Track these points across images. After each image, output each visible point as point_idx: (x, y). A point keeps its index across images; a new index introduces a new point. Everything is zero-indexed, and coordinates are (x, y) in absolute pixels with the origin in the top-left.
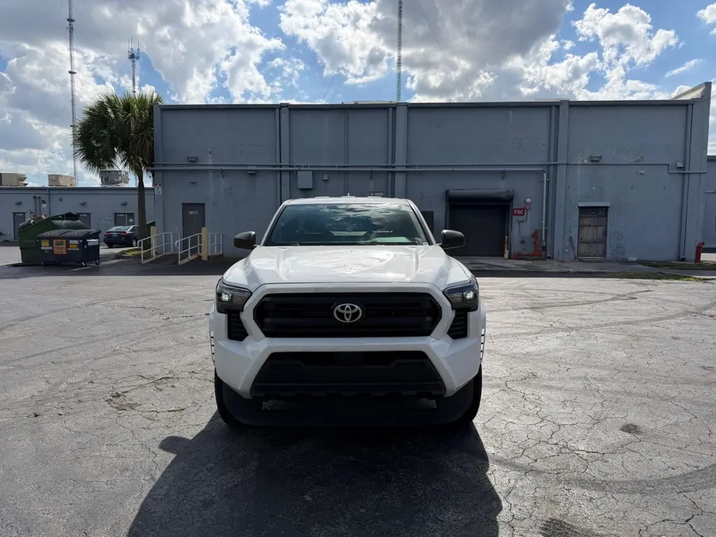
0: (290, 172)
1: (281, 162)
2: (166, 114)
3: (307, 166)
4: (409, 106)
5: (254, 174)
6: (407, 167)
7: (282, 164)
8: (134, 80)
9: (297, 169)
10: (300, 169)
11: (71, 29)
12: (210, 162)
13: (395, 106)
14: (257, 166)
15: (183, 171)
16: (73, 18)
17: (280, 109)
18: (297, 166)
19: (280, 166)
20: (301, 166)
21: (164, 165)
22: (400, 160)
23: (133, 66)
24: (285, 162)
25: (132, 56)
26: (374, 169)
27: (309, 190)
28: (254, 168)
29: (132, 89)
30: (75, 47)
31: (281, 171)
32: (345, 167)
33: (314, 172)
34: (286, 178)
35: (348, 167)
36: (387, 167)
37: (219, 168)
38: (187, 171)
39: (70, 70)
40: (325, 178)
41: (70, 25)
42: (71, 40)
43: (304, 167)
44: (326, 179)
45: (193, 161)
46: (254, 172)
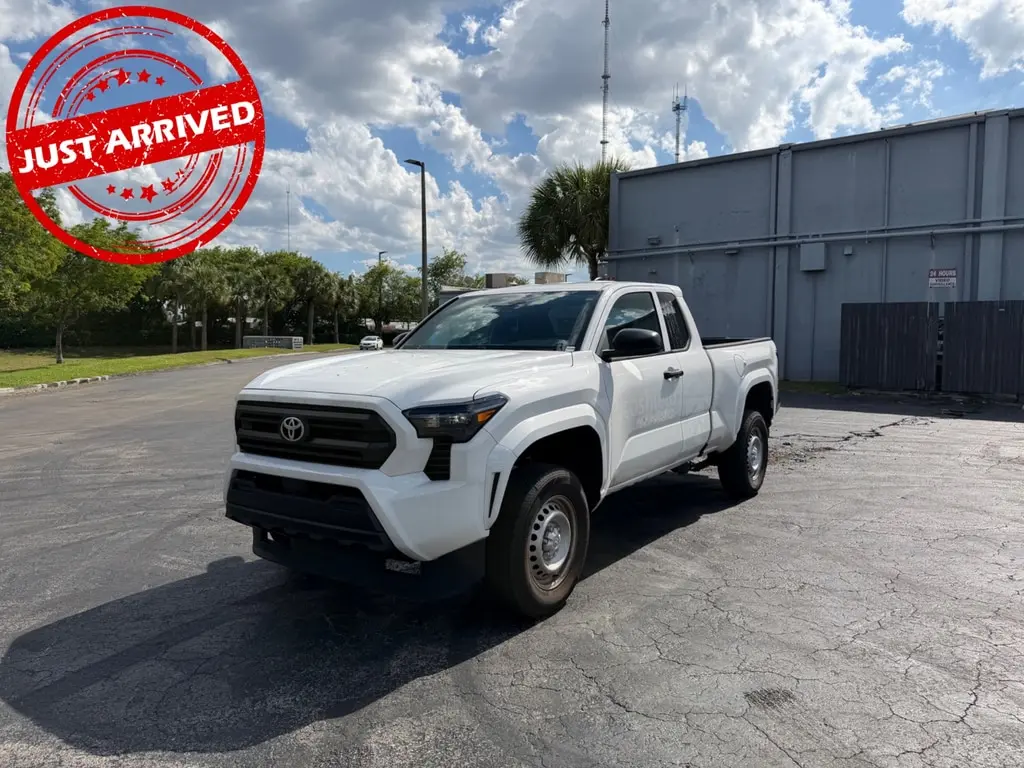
0: (790, 246)
1: (776, 233)
2: (626, 185)
3: (818, 236)
4: (1012, 114)
5: (735, 254)
6: (1006, 222)
7: (779, 235)
8: (677, 138)
9: (801, 240)
10: (806, 240)
11: (606, 87)
12: (677, 243)
13: (982, 119)
14: (740, 242)
15: (641, 257)
16: (609, 73)
17: (779, 154)
18: (800, 237)
19: (775, 239)
20: (807, 236)
21: (619, 252)
22: (992, 212)
23: (678, 120)
24: (783, 231)
25: (677, 108)
26: (936, 231)
27: (821, 271)
28: (737, 245)
29: (675, 151)
30: (609, 109)
31: (775, 247)
32: (883, 231)
33: (828, 245)
34: (783, 257)
35: (889, 230)
36: (965, 225)
37: (686, 250)
38: (646, 257)
39: (602, 139)
40: (848, 251)
41: (605, 83)
42: (605, 101)
43: (814, 236)
44: (850, 252)
45: (655, 243)
46: (735, 252)
